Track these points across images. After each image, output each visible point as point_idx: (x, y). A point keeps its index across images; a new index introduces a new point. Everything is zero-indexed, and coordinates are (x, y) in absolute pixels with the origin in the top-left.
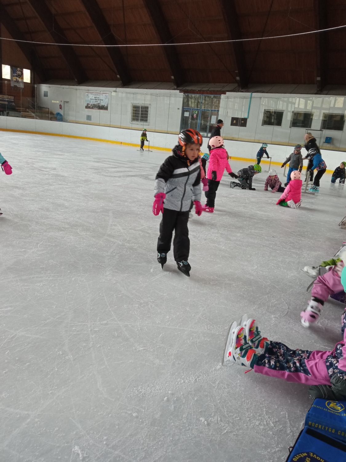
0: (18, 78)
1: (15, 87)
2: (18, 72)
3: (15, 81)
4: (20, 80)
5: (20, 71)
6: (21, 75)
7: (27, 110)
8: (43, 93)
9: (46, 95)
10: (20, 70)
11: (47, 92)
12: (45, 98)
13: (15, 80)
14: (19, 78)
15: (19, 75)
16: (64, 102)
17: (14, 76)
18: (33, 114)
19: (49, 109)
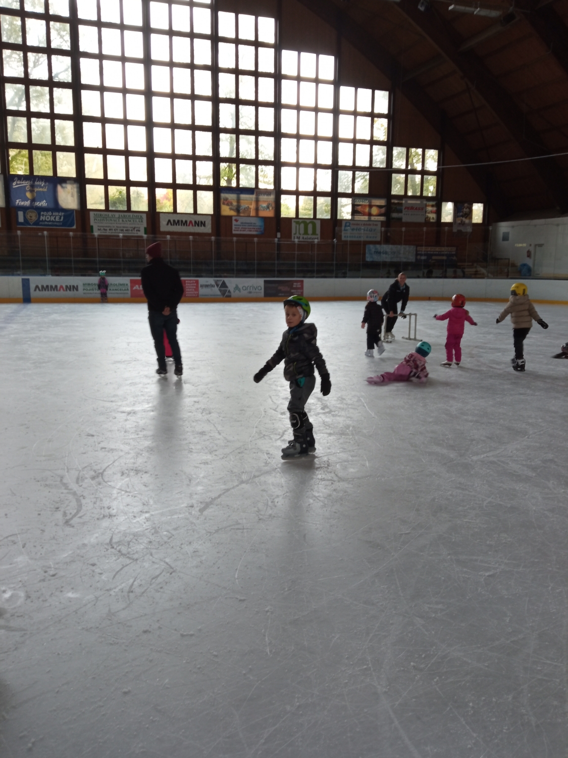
0: (464, 219)
1: (459, 231)
2: (465, 210)
3: (459, 224)
4: (467, 221)
5: (468, 207)
6: (469, 214)
7: (475, 265)
8: (501, 235)
9: (506, 238)
10: (468, 205)
11: (508, 233)
12: (506, 242)
13: (460, 222)
14: (466, 218)
15: (466, 214)
16: (536, 245)
17: (458, 217)
18: (483, 271)
19: (509, 259)
